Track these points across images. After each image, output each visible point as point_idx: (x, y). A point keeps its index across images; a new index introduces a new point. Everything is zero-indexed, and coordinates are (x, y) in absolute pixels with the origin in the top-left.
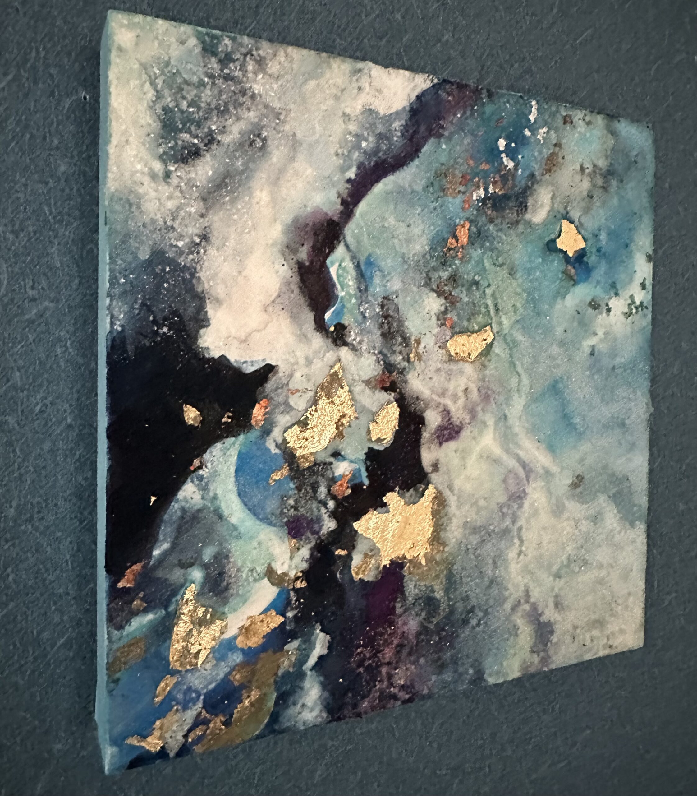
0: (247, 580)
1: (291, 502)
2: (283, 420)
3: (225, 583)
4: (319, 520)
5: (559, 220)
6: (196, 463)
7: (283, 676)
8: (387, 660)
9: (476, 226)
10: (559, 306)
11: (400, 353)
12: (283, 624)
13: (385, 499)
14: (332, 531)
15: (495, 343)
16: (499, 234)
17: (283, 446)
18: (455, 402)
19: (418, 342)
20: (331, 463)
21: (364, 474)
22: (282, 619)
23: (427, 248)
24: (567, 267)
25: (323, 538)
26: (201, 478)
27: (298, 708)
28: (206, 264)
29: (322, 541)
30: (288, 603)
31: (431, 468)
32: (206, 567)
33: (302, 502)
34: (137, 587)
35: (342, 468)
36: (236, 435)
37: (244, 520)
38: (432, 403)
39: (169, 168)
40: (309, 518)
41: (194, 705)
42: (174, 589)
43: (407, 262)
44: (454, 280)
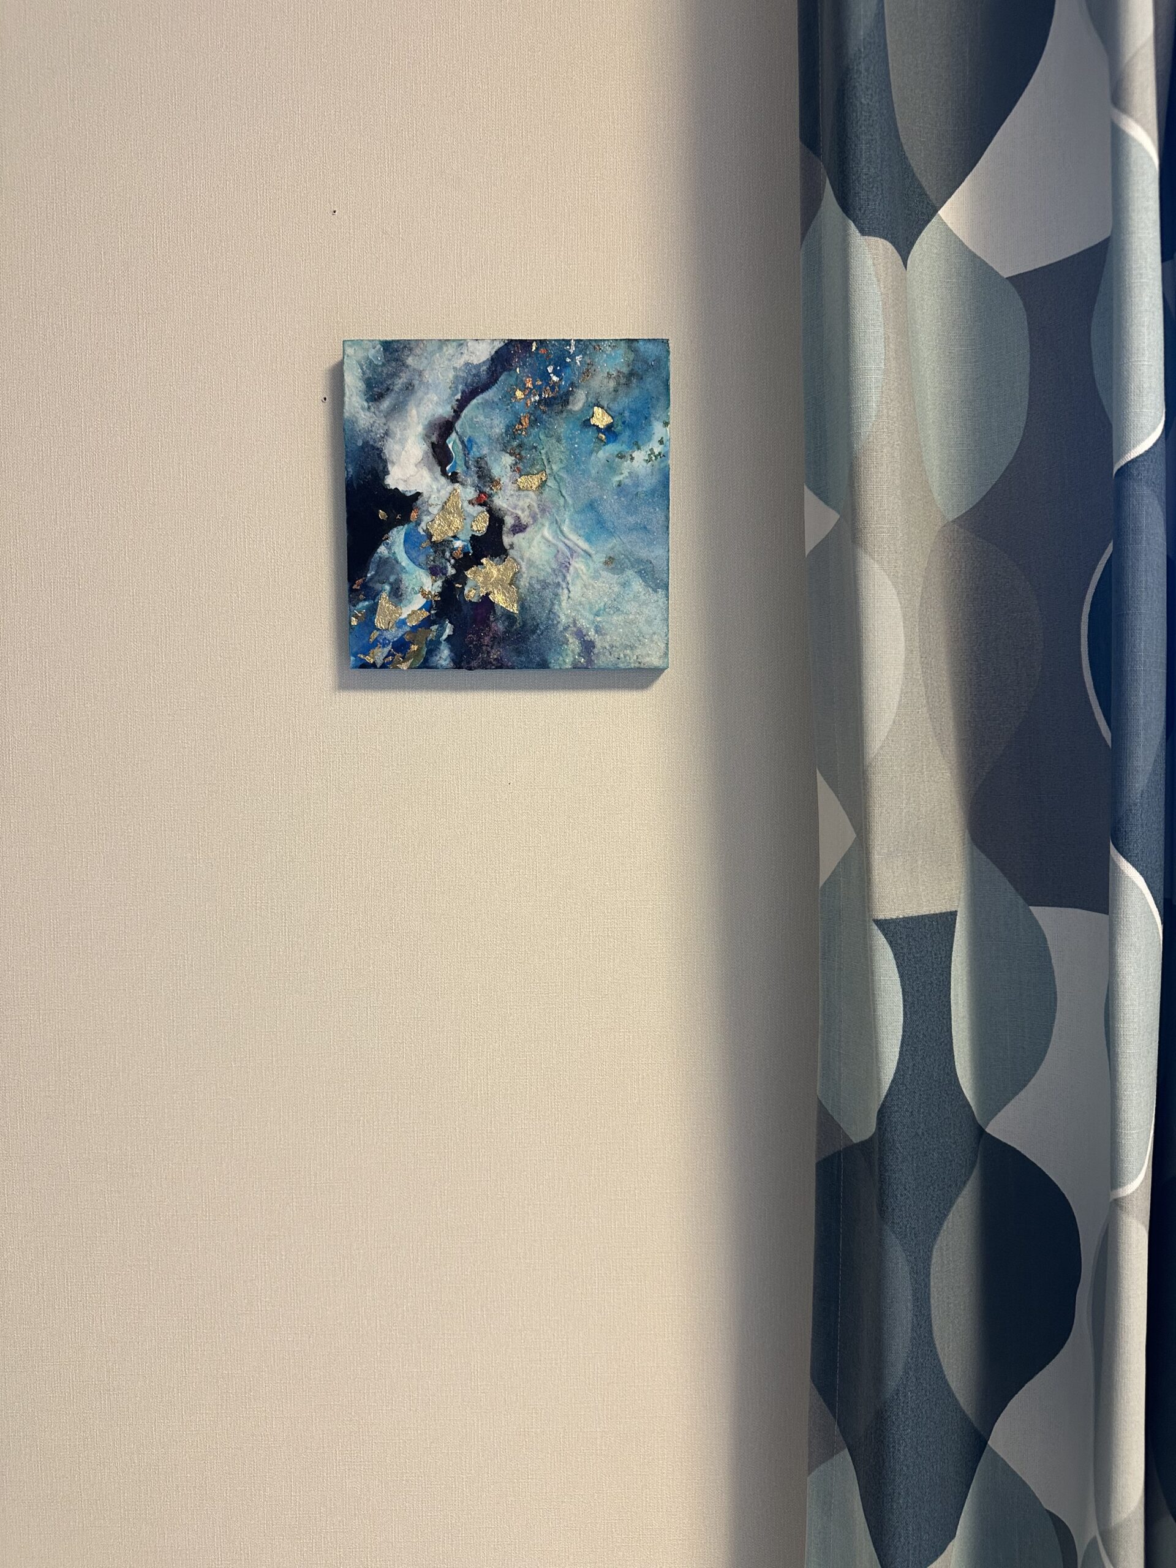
0: (411, 593)
1: (432, 558)
2: (426, 519)
3: (400, 593)
4: (446, 568)
5: (593, 408)
6: (386, 536)
7: (430, 641)
8: (486, 643)
9: (534, 416)
10: (593, 458)
11: (489, 486)
12: (429, 616)
13: (482, 561)
14: (453, 574)
15: (548, 480)
16: (550, 419)
17: (427, 531)
18: (523, 513)
19: (499, 480)
20: (452, 541)
21: (470, 548)
22: (428, 614)
23: (503, 431)
24: (598, 434)
25: (449, 577)
26: (388, 544)
27: (438, 658)
28: (387, 446)
29: (448, 579)
31: (509, 547)
32: (391, 584)
33: (437, 559)
34: (361, 589)
35: (458, 544)
36: (403, 525)
37: (408, 565)
38: (508, 513)
39: (370, 404)
40: (441, 567)
41: (388, 646)
42: (376, 592)
43: (492, 439)
44: (521, 447)
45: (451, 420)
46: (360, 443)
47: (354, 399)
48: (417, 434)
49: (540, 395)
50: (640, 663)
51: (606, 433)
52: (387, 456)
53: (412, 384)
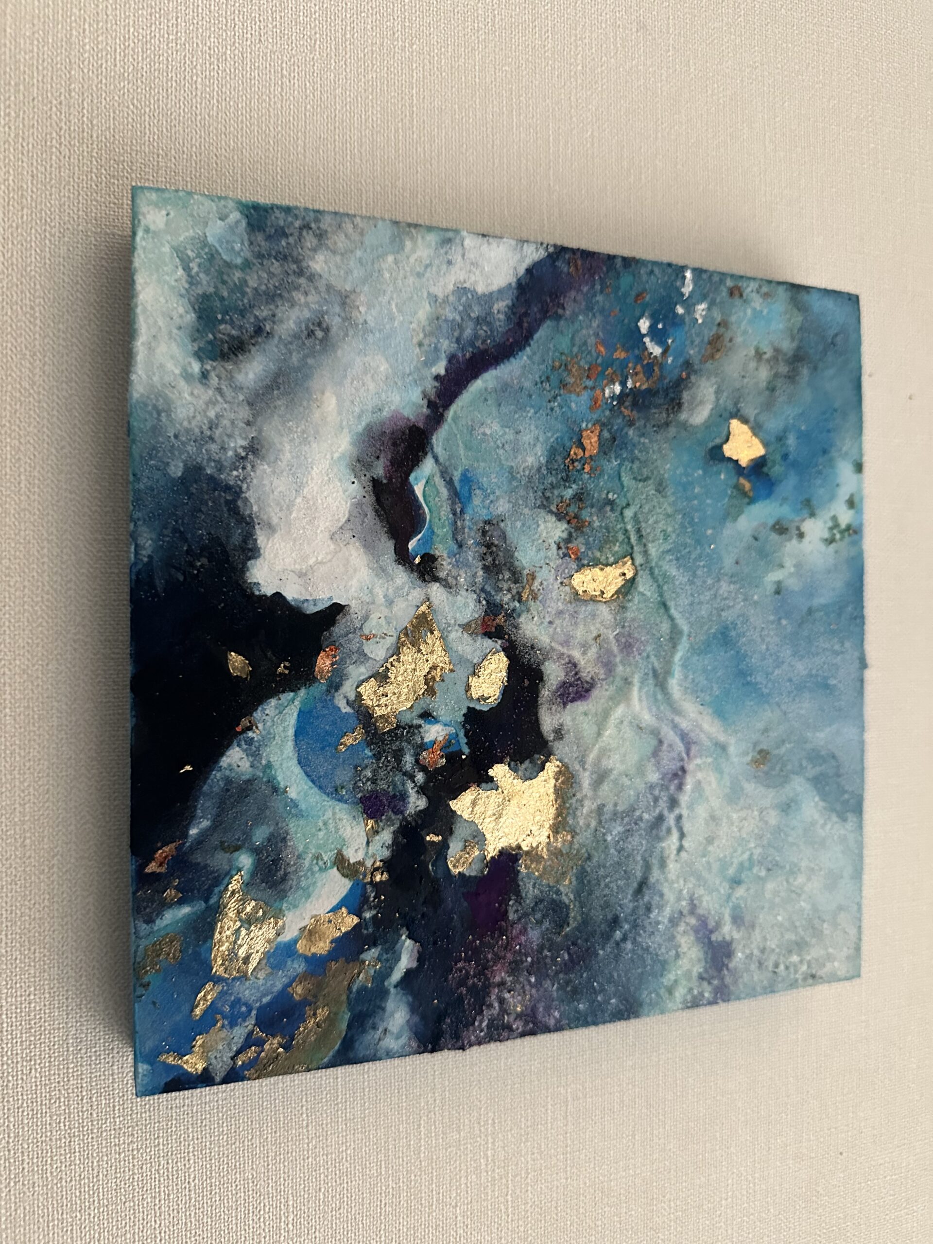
0: (310, 869)
1: (367, 773)
2: (356, 672)
3: (282, 872)
4: (403, 797)
5: (728, 420)
6: (245, 722)
7: (359, 992)
8: (498, 980)
9: (609, 431)
10: (728, 530)
11: (509, 590)
12: (356, 927)
13: (491, 772)
14: (420, 811)
15: (638, 579)
16: (642, 440)
17: (357, 703)
18: (584, 653)
19: (533, 576)
20: (420, 726)
21: (464, 740)
22: (356, 920)
23: (543, 460)
24: (738, 480)
25: (409, 819)
26: (249, 742)
27: (379, 1033)
28: (255, 481)
29: (408, 823)
30: (365, 899)
31: (552, 735)
32: (256, 851)
33: (381, 774)
34: (170, 874)
35: (434, 733)
36: (295, 689)
37: (306, 795)
38: (553, 654)
39: (208, 367)
40: (391, 794)
41: (244, 1020)
42: (215, 878)
43: (517, 478)
44: (581, 500)
45: (421, 425)
46: (176, 470)
47: (162, 348)
48: (336, 456)
49: (623, 384)
51: (753, 477)
52: (255, 508)
53: (324, 326)
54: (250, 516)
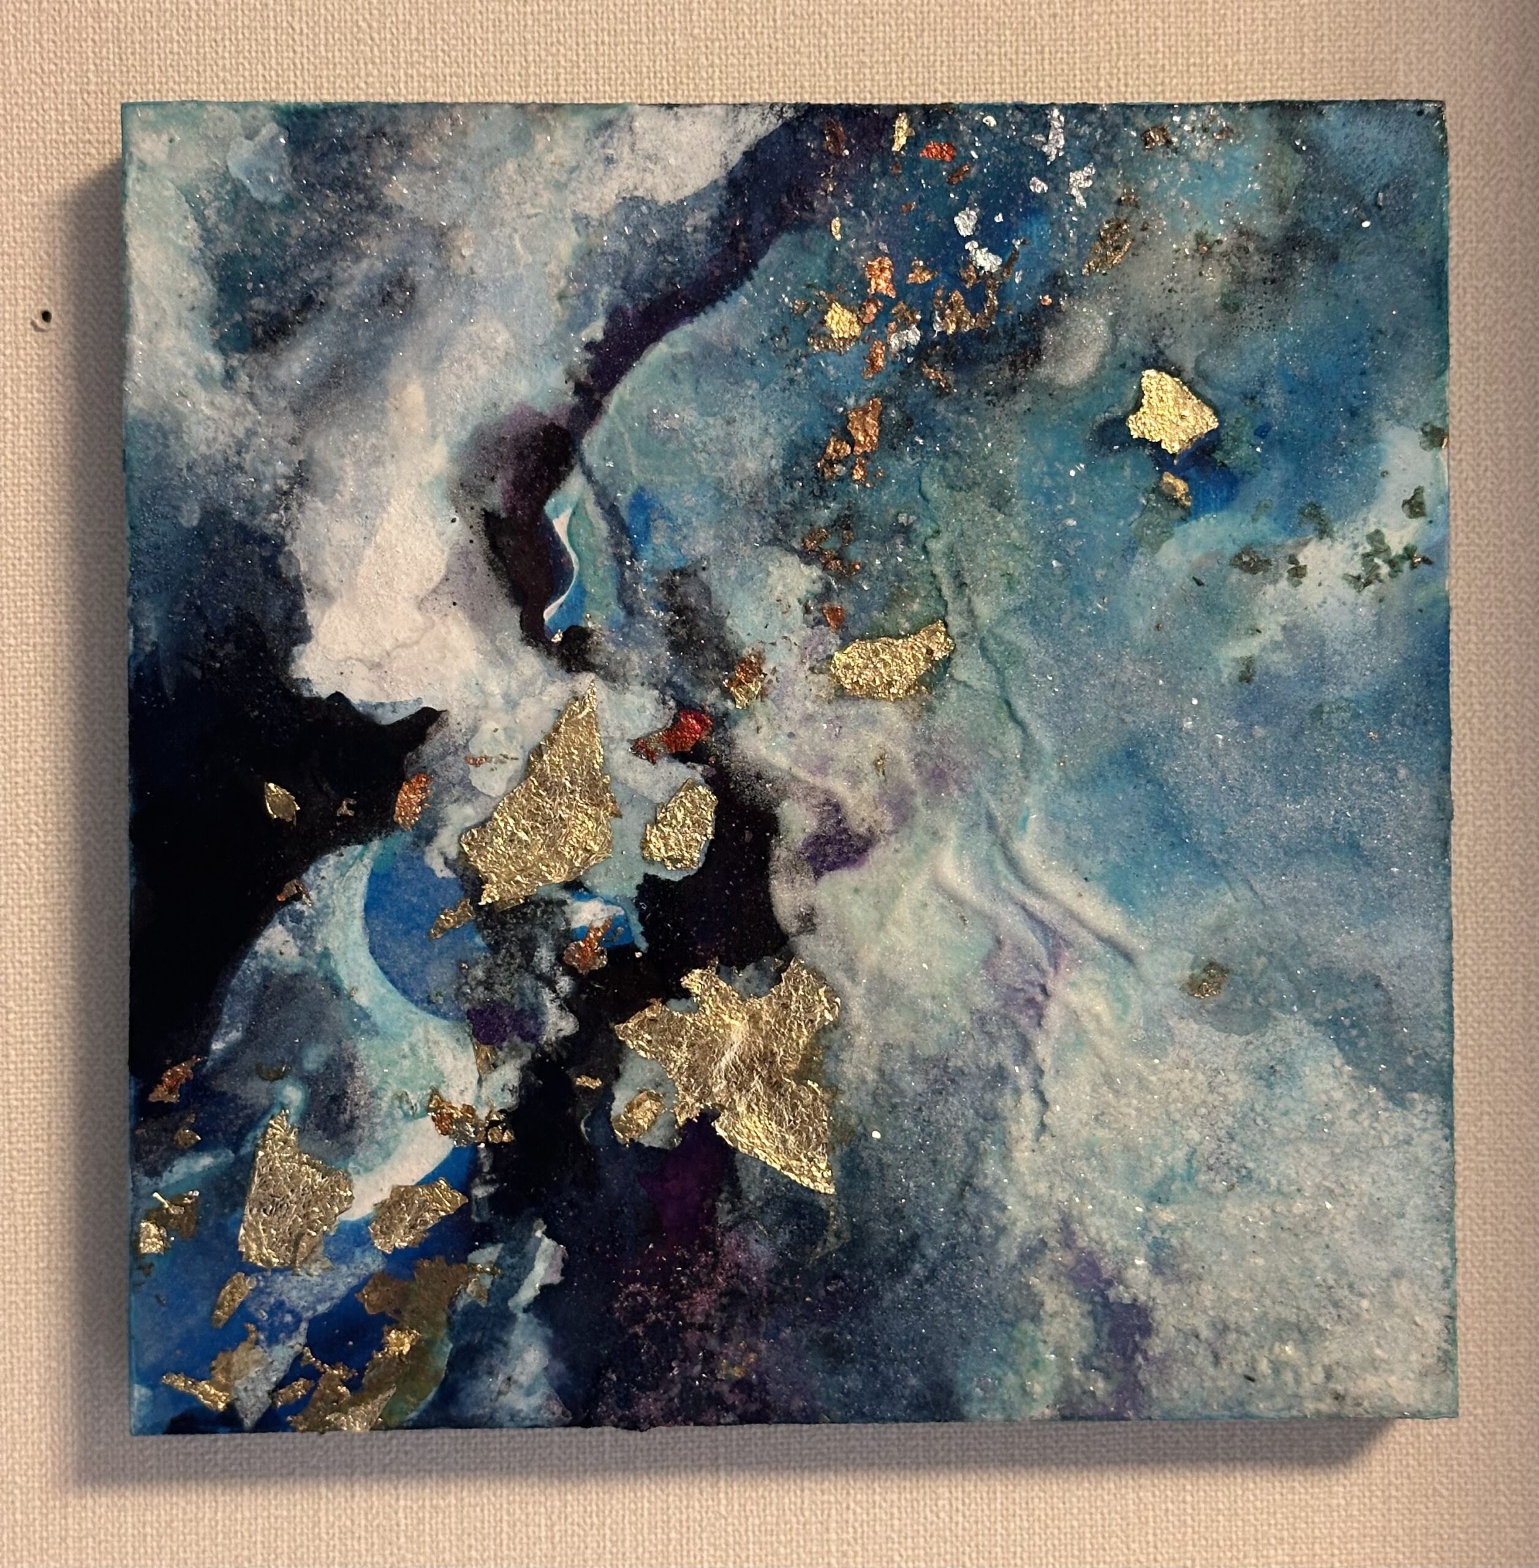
0: (390, 1114)
1: (479, 973)
2: (459, 814)
3: (347, 1116)
4: (536, 1012)
5: (1137, 373)
6: (290, 888)
7: (466, 1314)
9: (900, 408)
12: (463, 1211)
13: (685, 982)
14: (565, 1038)
15: (957, 659)
16: (963, 419)
17: (461, 864)
18: (855, 788)
19: (759, 659)
20: (564, 902)
21: (637, 929)
22: (462, 1200)
23: (777, 465)
24: (1161, 478)
25: (548, 1049)
26: (298, 917)
27: (498, 1382)
28: (303, 526)
29: (546, 1055)
30: (476, 1169)
31: (797, 925)
32: (308, 1081)
33: (502, 975)
34: (183, 1106)
35: (588, 914)
36: (364, 841)
37: (382, 1000)
38: (794, 786)
39: (235, 362)
40: (517, 1007)
41: (290, 1337)
42: (248, 1116)
43: (728, 497)
44: (848, 528)
45: (563, 423)
46: (191, 516)
47: (168, 340)
48: (426, 479)
49: (925, 326)
50: (1338, 1397)
51: (1192, 472)
52: (304, 567)
53: (407, 282)
54: (297, 578)
